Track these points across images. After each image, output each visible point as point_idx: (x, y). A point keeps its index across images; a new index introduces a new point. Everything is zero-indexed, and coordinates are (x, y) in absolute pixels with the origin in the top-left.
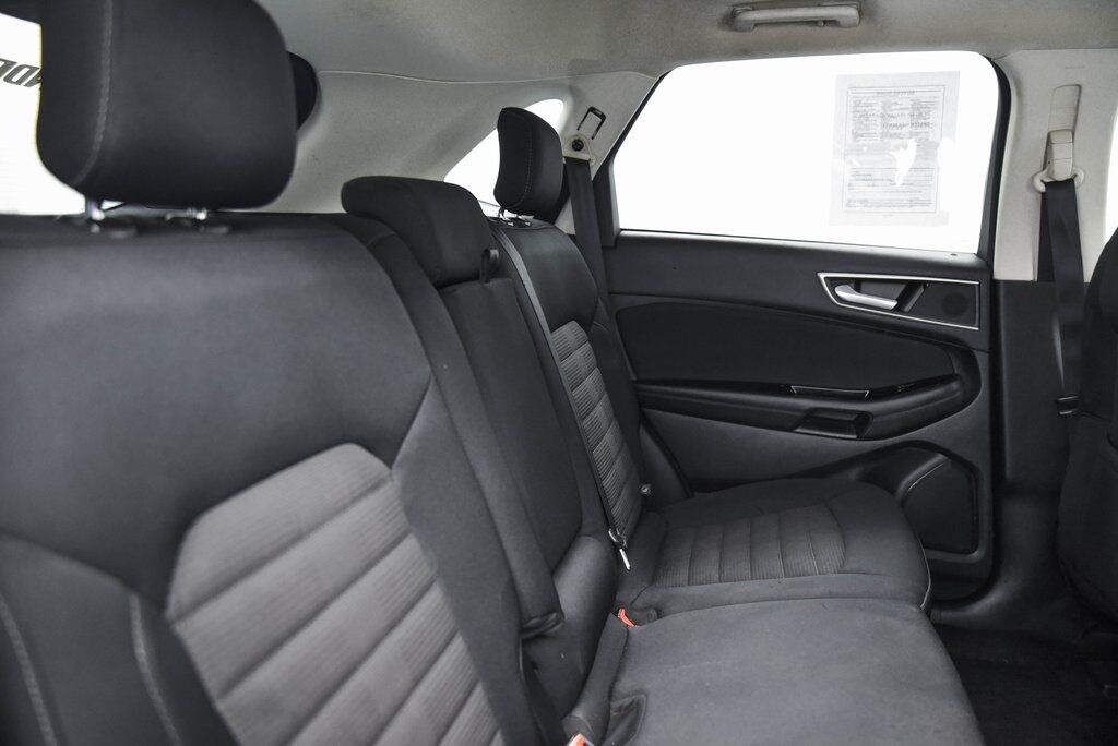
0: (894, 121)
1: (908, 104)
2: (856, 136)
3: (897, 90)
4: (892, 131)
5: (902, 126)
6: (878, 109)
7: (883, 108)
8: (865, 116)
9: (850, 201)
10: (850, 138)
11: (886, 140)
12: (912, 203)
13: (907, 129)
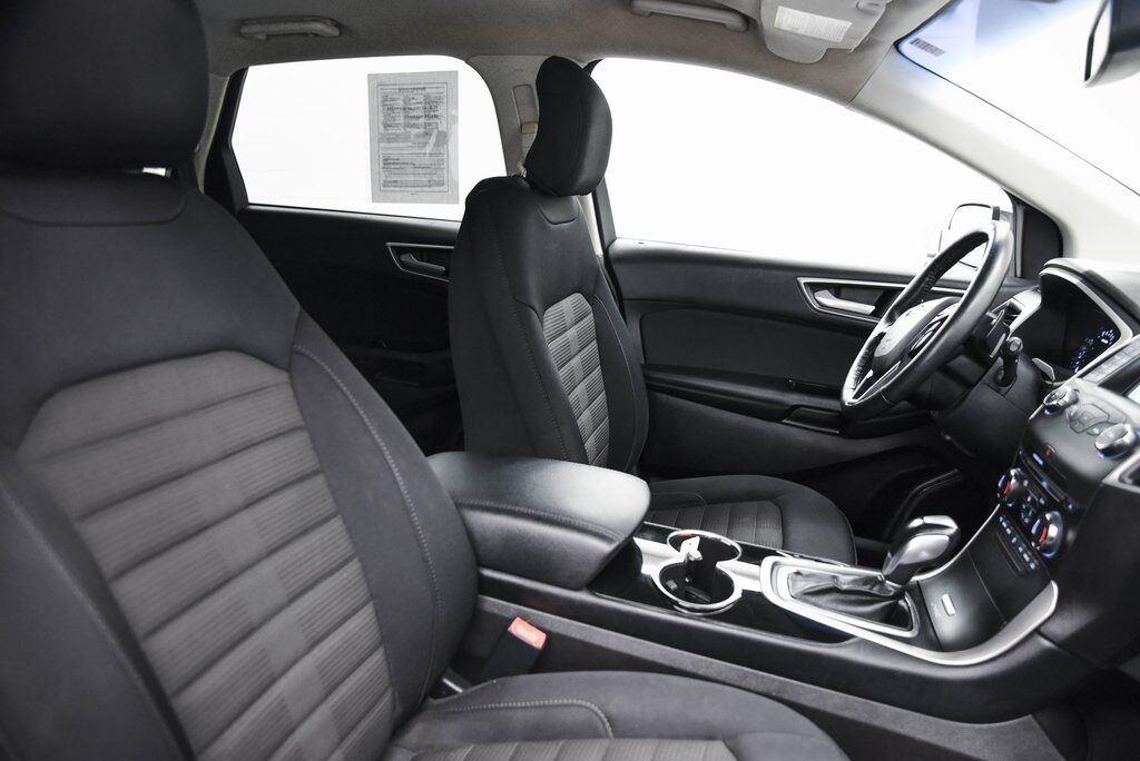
0: (412, 114)
1: (421, 98)
2: (386, 126)
3: (413, 86)
4: (413, 121)
5: (418, 117)
6: (400, 103)
7: (404, 101)
8: (392, 109)
9: (385, 182)
10: (382, 128)
11: (408, 130)
12: (431, 184)
13: (422, 120)
